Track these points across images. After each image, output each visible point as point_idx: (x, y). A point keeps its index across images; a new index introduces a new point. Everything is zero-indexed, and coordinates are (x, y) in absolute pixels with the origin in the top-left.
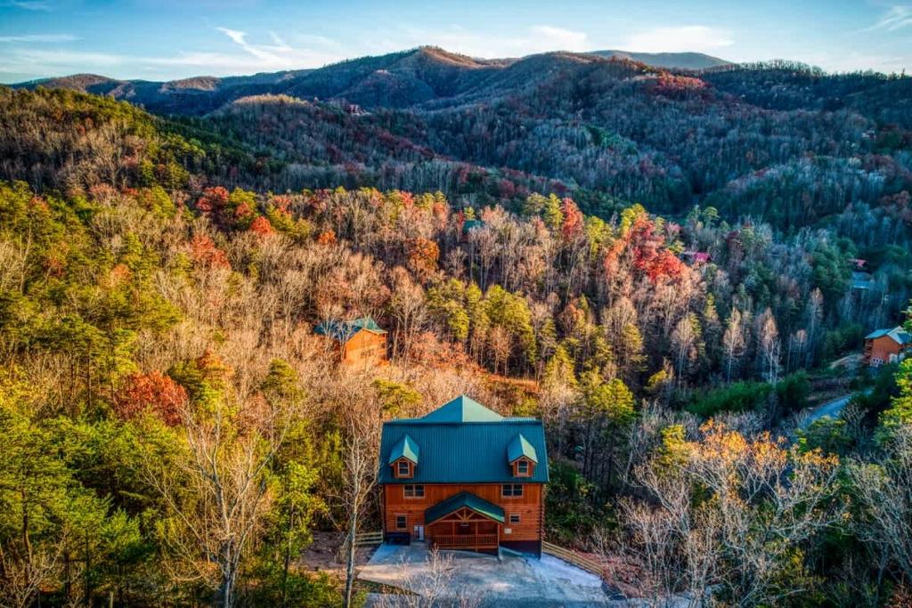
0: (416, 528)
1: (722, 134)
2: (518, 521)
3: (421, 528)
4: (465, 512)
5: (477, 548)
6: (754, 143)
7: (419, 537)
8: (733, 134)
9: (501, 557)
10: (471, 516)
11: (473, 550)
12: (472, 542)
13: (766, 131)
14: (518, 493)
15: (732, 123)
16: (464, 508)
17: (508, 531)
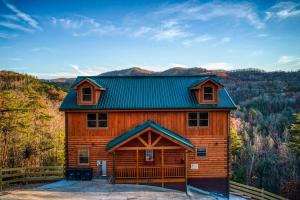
0: (99, 163)
1: (235, 89)
2: (205, 154)
3: (104, 163)
4: (150, 136)
5: (163, 181)
6: (246, 91)
7: (101, 173)
8: (238, 89)
9: (190, 193)
10: (156, 141)
11: (159, 185)
12: (158, 175)
13: (250, 87)
14: (204, 123)
15: (238, 85)
16: (149, 128)
17: (195, 167)
